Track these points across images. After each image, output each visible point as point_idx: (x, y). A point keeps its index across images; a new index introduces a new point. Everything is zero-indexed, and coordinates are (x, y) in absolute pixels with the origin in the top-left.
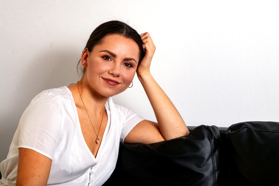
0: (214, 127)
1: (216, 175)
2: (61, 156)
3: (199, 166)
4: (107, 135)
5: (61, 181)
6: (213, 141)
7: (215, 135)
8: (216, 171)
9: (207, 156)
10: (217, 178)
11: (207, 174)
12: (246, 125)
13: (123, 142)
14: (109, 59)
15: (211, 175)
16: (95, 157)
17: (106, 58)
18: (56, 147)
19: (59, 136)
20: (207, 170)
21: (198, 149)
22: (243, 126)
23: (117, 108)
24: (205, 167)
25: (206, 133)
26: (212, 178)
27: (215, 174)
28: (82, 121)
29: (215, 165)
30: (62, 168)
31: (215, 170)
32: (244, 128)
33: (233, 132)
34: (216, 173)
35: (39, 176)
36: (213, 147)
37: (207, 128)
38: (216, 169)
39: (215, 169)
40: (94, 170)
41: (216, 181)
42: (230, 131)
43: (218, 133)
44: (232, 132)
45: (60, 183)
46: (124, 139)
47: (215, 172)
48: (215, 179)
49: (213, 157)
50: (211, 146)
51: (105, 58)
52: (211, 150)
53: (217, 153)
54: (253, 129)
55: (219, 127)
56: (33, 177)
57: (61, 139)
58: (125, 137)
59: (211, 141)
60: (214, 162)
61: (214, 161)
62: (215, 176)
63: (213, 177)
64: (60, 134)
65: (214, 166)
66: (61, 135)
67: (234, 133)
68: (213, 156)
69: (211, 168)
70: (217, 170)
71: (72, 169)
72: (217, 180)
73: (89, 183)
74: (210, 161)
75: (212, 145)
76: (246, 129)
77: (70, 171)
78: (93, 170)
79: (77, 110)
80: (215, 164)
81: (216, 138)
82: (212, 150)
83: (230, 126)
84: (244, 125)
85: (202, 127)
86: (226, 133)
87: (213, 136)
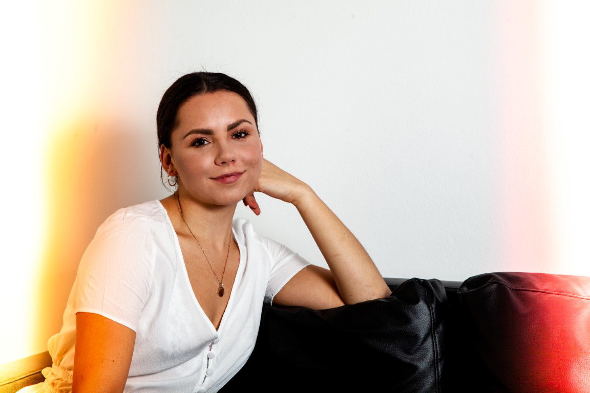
0: (434, 282)
1: (440, 368)
2: (152, 325)
3: (408, 352)
4: (239, 288)
5: (154, 370)
6: (434, 306)
7: (437, 296)
8: (439, 361)
9: (422, 334)
10: (440, 374)
11: (423, 365)
12: (495, 278)
13: (271, 303)
14: (206, 143)
15: (430, 367)
16: (217, 329)
17: (198, 143)
18: (143, 309)
19: (146, 289)
20: (422, 358)
21: (408, 321)
22: (490, 281)
23: (261, 241)
24: (419, 354)
25: (421, 291)
26: (432, 374)
27: (438, 366)
28: (189, 261)
29: (437, 350)
30: (156, 347)
31: (437, 360)
32: (492, 285)
33: (471, 291)
34: (439, 364)
35: (113, 361)
36: (435, 317)
37: (424, 283)
38: (439, 358)
39: (437, 357)
40: (216, 350)
41: (438, 378)
42: (465, 289)
43: (443, 291)
44: (469, 290)
45: (153, 372)
46: (273, 298)
47: (437, 363)
48: (437, 375)
49: (435, 336)
50: (431, 316)
51: (197, 144)
52: (431, 323)
53: (441, 328)
54: (508, 285)
55: (444, 282)
56: (102, 362)
57: (151, 295)
58: (274, 295)
59: (432, 306)
60: (436, 345)
61: (436, 342)
62: (438, 370)
63: (434, 372)
64: (148, 285)
65: (435, 352)
66: (150, 287)
67: (473, 292)
68: (434, 333)
69: (430, 355)
70: (441, 359)
71: (174, 347)
72: (440, 377)
73: (206, 376)
74: (429, 342)
75: (433, 313)
76: (495, 285)
77: (170, 350)
78: (212, 351)
79: (180, 242)
80: (438, 349)
81: (440, 301)
83: (466, 279)
84: (492, 279)
85: (414, 281)
86: (458, 292)
87: (435, 298)
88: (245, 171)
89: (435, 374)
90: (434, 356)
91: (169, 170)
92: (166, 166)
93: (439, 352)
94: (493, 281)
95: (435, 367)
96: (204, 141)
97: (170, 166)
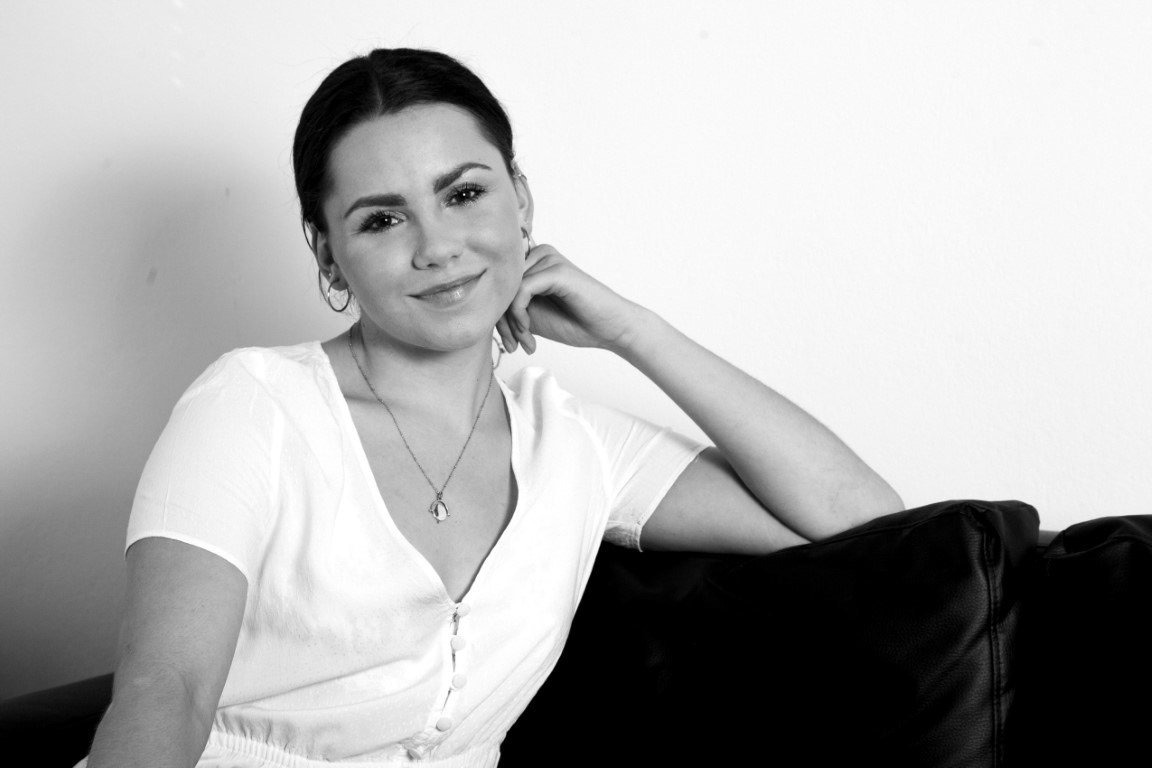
1: (1004, 708)
6: (999, 571)
8: (1002, 692)
10: (1003, 720)
12: (1127, 530)
13: (638, 540)
14: (394, 221)
15: (982, 705)
17: (378, 223)
22: (1116, 534)
26: (985, 719)
27: (999, 704)
29: (999, 669)
31: (999, 689)
32: (1119, 543)
33: (1072, 555)
34: (1003, 699)
36: (998, 595)
38: (1003, 684)
39: (999, 682)
41: (999, 730)
42: (1061, 551)
44: (1068, 551)
47: (999, 696)
48: (996, 722)
49: (996, 637)
51: (375, 225)
52: (990, 608)
53: (1011, 619)
59: (989, 574)
60: (998, 657)
61: (998, 651)
62: (999, 711)
63: (988, 714)
65: (995, 672)
67: (1074, 558)
68: (995, 630)
69: (982, 678)
70: (1007, 689)
72: (1002, 728)
73: (450, 691)
74: (982, 650)
75: (994, 587)
76: (1126, 545)
80: (1002, 665)
82: (992, 606)
83: (1067, 527)
84: (1119, 530)
86: (1044, 555)
87: (1002, 553)
88: (484, 271)
89: (993, 720)
90: (992, 680)
91: (332, 276)
92: (325, 268)
93: (1003, 672)
94: (1123, 535)
95: (993, 705)
96: (389, 217)
97: (332, 268)
